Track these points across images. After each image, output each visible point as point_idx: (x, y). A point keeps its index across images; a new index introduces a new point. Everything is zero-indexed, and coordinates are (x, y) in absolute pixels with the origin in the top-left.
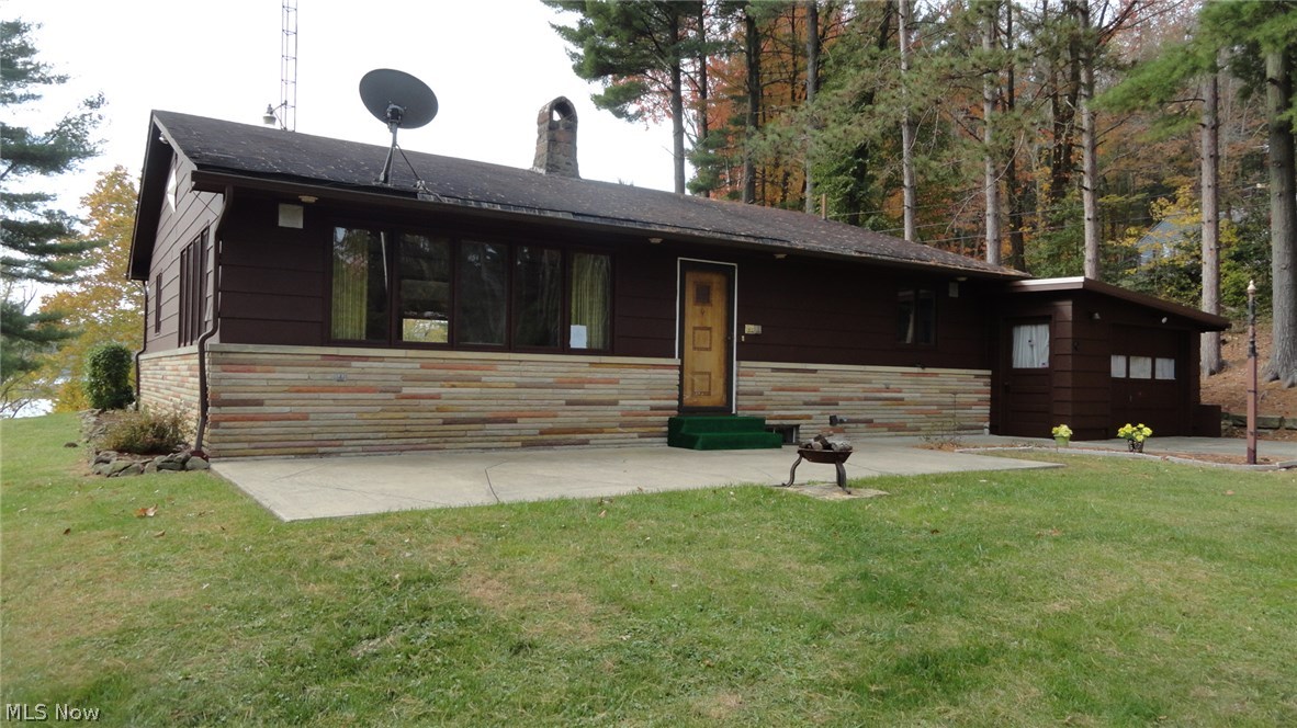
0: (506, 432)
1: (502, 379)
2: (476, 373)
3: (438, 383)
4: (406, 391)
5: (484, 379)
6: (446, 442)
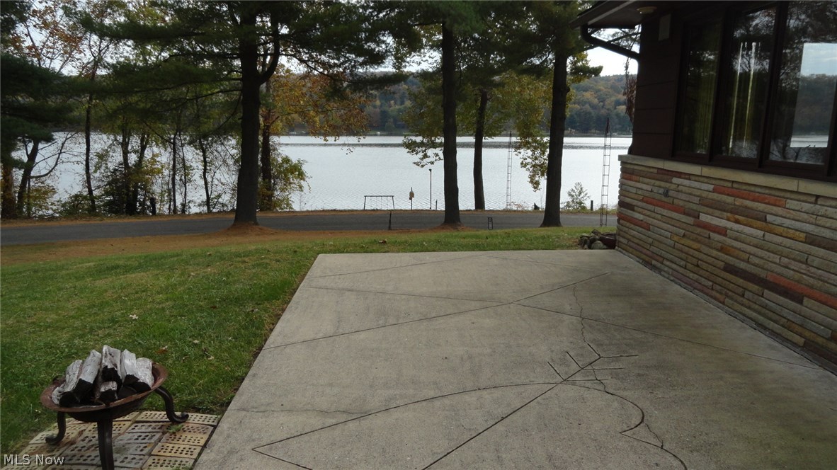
0: (785, 312)
1: (787, 222)
2: (761, 206)
3: (726, 215)
4: (703, 217)
5: (769, 218)
6: (727, 296)
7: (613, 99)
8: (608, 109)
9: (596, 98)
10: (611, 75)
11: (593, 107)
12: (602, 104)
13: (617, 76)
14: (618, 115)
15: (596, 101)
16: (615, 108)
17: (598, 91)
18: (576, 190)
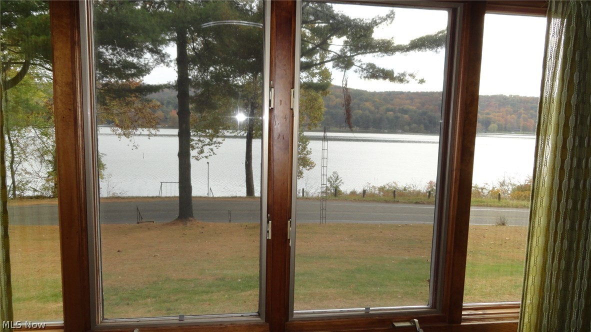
7: (385, 107)
8: (381, 114)
9: (373, 106)
10: (383, 91)
11: (371, 112)
12: (377, 110)
13: (387, 92)
14: (387, 118)
15: (373, 108)
16: (386, 114)
17: (374, 102)
18: (333, 178)
